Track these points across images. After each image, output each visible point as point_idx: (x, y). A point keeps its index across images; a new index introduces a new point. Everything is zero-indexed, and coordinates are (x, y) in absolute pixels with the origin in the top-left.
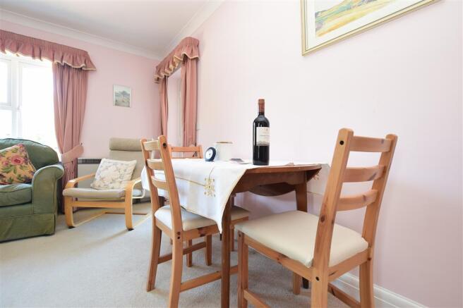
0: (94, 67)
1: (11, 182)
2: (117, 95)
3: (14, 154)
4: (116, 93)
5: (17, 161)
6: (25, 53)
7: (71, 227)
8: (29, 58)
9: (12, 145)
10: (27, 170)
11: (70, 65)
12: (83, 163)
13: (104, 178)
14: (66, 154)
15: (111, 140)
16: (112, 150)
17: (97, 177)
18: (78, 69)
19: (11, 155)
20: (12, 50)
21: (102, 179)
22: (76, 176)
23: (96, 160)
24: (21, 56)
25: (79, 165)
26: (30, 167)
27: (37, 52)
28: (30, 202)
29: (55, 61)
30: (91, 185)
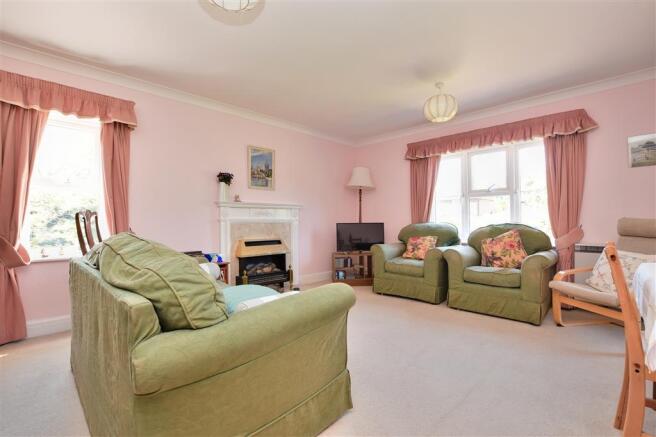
0: (595, 124)
1: (507, 266)
2: (634, 151)
3: (509, 239)
4: (632, 149)
5: (512, 246)
6: (518, 139)
7: (559, 325)
8: (522, 142)
9: (508, 230)
10: (520, 255)
11: (562, 133)
12: (581, 251)
13: (604, 274)
14: (561, 239)
15: (620, 221)
16: (622, 235)
17: (595, 272)
18: (573, 134)
19: (507, 240)
20: (508, 140)
21: (602, 275)
22: (572, 267)
23: (598, 248)
24: (514, 142)
25: (576, 254)
26: (522, 252)
27: (528, 133)
28: (519, 288)
29: (547, 135)
30: (587, 281)
